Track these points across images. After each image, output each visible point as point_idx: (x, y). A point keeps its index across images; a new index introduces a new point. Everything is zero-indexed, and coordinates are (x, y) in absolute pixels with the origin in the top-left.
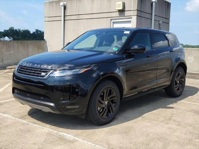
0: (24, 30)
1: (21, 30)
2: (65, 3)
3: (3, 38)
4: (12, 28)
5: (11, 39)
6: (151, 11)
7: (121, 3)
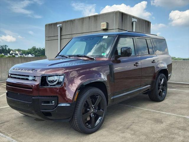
0: (43, 48)
1: (41, 48)
2: (61, 24)
3: (27, 55)
4: (34, 47)
5: (33, 56)
6: (132, 29)
7: (105, 23)
